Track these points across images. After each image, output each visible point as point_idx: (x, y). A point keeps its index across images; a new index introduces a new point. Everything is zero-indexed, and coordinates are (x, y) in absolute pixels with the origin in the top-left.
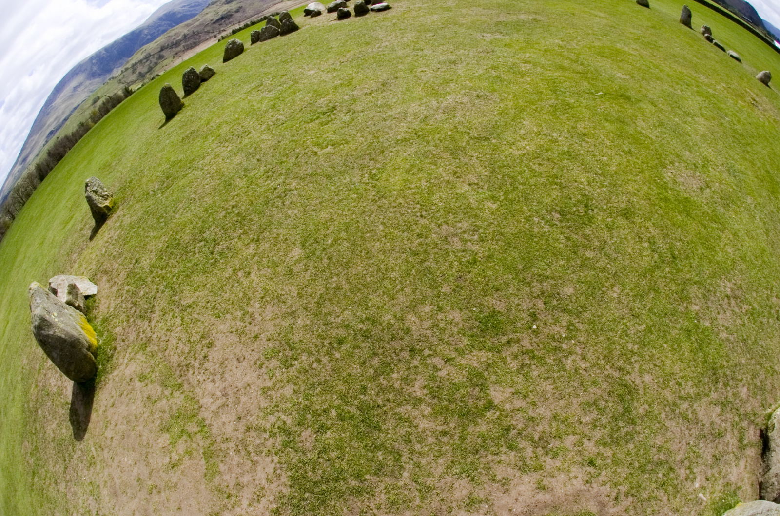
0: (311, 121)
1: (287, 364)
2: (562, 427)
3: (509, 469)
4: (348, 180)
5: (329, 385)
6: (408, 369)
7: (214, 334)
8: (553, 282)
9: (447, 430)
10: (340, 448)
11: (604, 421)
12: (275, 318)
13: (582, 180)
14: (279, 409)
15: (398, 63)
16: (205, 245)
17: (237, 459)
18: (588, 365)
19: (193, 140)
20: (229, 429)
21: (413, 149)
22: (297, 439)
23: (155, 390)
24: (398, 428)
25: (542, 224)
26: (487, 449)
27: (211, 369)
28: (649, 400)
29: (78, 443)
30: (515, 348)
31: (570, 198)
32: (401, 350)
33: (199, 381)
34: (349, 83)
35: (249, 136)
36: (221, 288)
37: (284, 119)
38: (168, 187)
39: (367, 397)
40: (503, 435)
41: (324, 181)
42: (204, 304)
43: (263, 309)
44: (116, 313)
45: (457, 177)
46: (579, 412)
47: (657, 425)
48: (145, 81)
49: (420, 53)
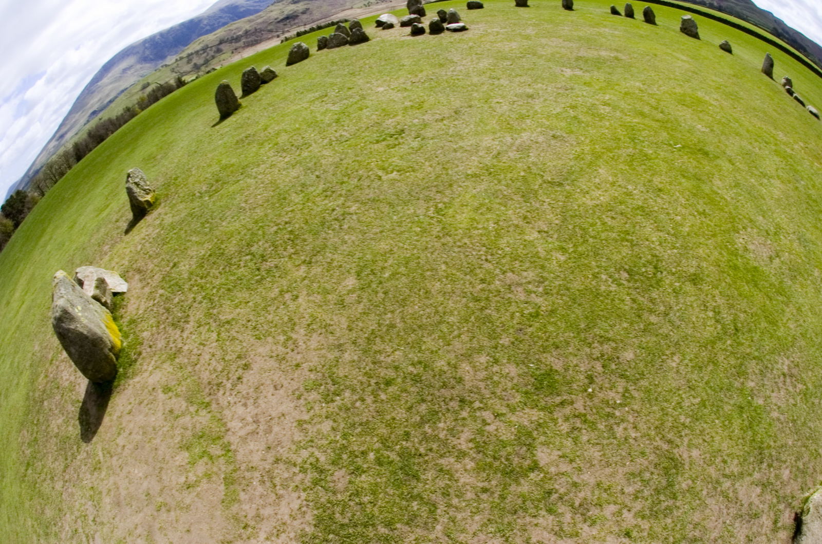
0: (378, 142)
1: (328, 398)
2: (605, 495)
3: (545, 533)
4: (413, 211)
5: (370, 427)
6: (456, 420)
7: (252, 356)
8: (614, 345)
9: (488, 487)
10: (374, 493)
11: (646, 493)
12: (321, 349)
13: (654, 239)
14: (313, 444)
15: (473, 91)
16: (252, 260)
17: (260, 489)
18: (639, 434)
19: (249, 144)
20: (256, 459)
21: (483, 186)
22: (329, 478)
23: (180, 404)
24: (437, 480)
25: (609, 283)
26: (525, 510)
27: (244, 392)
28: (694, 476)
29: (85, 444)
30: (568, 410)
31: (640, 258)
32: (451, 400)
33: (229, 403)
34: (420, 106)
35: (309, 149)
36: (265, 308)
37: (348, 135)
38: (216, 191)
39: (409, 444)
40: (544, 498)
41: (386, 209)
42: (244, 323)
43: (308, 337)
44: (146, 316)
45: (527, 223)
46: (624, 482)
47: (698, 502)
48: (200, 73)
49: (496, 82)
